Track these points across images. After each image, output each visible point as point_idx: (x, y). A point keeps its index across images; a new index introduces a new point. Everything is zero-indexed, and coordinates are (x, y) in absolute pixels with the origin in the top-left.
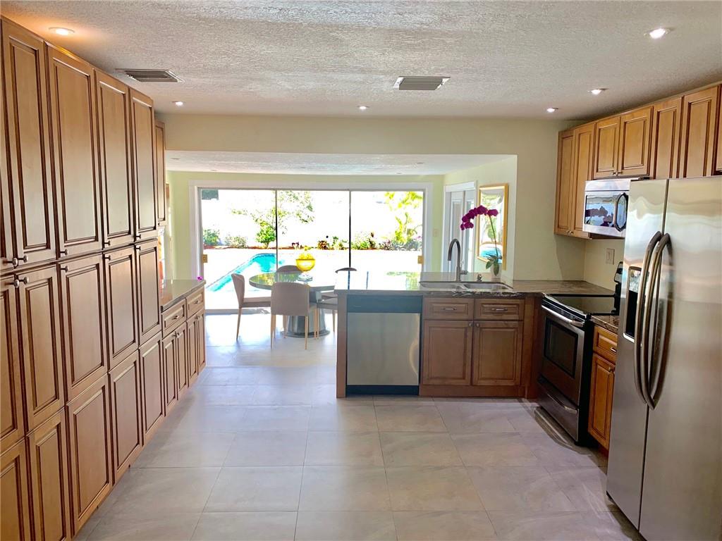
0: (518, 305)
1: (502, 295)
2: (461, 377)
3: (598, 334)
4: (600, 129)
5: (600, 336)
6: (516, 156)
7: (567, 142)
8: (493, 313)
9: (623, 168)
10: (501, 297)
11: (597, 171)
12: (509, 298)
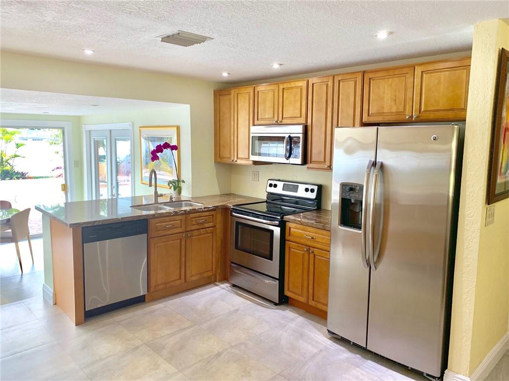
0: (212, 215)
1: (204, 210)
2: (178, 278)
3: (290, 228)
4: (258, 92)
5: (292, 229)
6: (189, 105)
7: (224, 99)
8: (198, 224)
9: (282, 119)
10: (203, 212)
11: (258, 120)
12: (208, 211)
